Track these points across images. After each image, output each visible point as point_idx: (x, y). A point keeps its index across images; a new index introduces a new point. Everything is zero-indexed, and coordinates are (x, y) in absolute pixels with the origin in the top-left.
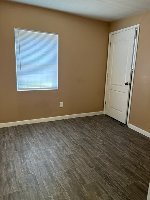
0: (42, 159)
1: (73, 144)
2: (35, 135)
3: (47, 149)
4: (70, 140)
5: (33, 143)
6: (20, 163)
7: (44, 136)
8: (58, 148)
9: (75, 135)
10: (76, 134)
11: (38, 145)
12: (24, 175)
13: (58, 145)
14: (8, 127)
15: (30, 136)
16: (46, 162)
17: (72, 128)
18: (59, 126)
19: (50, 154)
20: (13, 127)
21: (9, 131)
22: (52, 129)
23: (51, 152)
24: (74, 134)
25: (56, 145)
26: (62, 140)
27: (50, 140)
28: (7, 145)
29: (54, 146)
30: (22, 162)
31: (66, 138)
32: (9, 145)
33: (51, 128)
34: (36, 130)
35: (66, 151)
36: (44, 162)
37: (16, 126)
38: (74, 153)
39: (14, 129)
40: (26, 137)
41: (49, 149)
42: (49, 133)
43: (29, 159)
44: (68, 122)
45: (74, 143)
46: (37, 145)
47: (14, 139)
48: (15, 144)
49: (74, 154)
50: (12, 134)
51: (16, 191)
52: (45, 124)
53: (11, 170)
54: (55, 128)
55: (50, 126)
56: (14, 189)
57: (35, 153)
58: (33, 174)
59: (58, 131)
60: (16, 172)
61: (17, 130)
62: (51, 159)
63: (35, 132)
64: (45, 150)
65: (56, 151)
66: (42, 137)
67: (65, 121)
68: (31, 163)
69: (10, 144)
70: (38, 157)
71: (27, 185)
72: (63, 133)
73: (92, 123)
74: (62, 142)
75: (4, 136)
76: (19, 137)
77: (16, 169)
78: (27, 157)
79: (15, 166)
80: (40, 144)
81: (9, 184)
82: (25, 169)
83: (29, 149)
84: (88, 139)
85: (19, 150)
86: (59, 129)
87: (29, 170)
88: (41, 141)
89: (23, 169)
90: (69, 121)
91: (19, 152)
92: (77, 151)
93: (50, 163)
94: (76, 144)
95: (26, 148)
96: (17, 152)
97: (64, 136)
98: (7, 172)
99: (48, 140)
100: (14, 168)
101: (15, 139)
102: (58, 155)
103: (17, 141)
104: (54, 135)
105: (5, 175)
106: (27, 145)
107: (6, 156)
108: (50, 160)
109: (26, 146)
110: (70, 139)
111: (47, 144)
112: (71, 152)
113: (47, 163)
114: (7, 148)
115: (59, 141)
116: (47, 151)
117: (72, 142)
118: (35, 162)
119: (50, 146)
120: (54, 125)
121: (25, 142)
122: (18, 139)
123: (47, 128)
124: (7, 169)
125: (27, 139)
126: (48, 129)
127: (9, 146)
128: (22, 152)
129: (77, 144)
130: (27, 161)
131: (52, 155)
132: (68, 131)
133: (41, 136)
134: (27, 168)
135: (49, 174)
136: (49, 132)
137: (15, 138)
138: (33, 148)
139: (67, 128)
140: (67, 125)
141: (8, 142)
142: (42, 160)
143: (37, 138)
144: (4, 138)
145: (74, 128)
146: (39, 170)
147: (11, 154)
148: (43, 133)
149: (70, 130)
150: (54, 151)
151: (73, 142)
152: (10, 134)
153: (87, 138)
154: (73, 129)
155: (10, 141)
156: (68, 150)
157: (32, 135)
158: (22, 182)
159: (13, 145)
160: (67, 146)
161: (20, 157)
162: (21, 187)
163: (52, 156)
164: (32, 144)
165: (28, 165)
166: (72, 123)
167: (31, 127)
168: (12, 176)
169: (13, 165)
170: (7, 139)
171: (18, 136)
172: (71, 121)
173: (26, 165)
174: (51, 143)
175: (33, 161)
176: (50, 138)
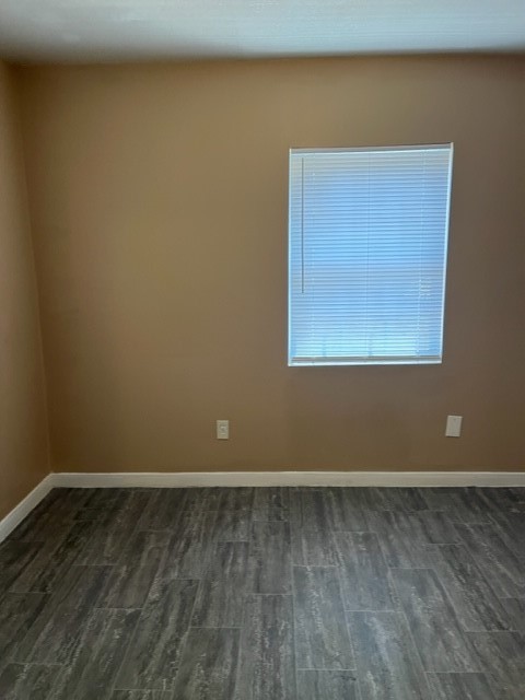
0: (337, 659)
1: (485, 623)
2: (334, 539)
3: (369, 615)
4: (474, 595)
5: (322, 572)
6: (257, 649)
7: (369, 551)
8: (415, 624)
9: (504, 575)
10: (509, 574)
11: (338, 588)
13: (418, 611)
14: (254, 488)
15: (319, 537)
16: (351, 682)
17: (493, 535)
18: (438, 516)
19: (376, 648)
20: (269, 490)
21: (255, 503)
22: (406, 525)
23: (383, 636)
24: (497, 569)
25: (408, 608)
26: (439, 586)
27: (389, 574)
28: (234, 562)
29: (400, 612)
30: (264, 649)
31: (457, 584)
32: (240, 560)
33: (402, 518)
34: (343, 516)
35: (448, 647)
36: (345, 677)
37: (278, 488)
38: (483, 670)
39: (270, 497)
40: (304, 541)
41: (374, 619)
42: (389, 542)
43: (292, 645)
44: (482, 504)
45: (489, 619)
46: (333, 588)
47: (261, 539)
48: (260, 563)
49: (482, 678)
50: (260, 517)
52: (381, 495)
53: (221, 673)
54: (417, 523)
55: (398, 508)
57: (319, 622)
59: (431, 540)
60: (236, 689)
61: (280, 506)
62: (373, 674)
63: (338, 525)
64: (358, 616)
65: (402, 638)
66: (360, 552)
67: (469, 496)
68: (294, 666)
69: (246, 558)
70: (327, 647)
72: (451, 551)
74: (436, 597)
75: (235, 520)
76: (281, 535)
77: (238, 676)
78: (285, 631)
79: (240, 661)
80: (345, 584)
82: (270, 683)
83: (302, 598)
85: (268, 591)
86: (435, 529)
87: (281, 695)
88: (350, 569)
89: (264, 682)
90: (486, 499)
91: (264, 600)
92: (495, 664)
93: (366, 690)
94: (500, 626)
95: (291, 587)
96: (259, 599)
97: (449, 570)
98: (207, 676)
99: (378, 574)
100: (234, 666)
101: (267, 541)
102: (406, 659)
103: (270, 550)
104: (407, 552)
105: (197, 690)
106: (300, 575)
107: (223, 606)
108: (369, 674)
109: (292, 582)
110: (478, 590)
111: (371, 590)
112: (466, 663)
113: (353, 687)
114: (232, 574)
115: (422, 592)
116: (366, 626)
117: (482, 608)
118: (311, 668)
119: (383, 603)
120: (417, 507)
121: (295, 562)
122: (276, 541)
123: (386, 516)
124: (209, 663)
125: (305, 550)
126: (389, 522)
127: (240, 568)
128: (275, 603)
129: (505, 625)
130: (284, 650)
131: (383, 651)
132: (474, 547)
133: (354, 550)
134: (277, 686)
136: (391, 537)
137: (268, 536)
138: (317, 594)
139: (472, 530)
140: (473, 516)
141: (242, 547)
142: (338, 667)
143: (340, 555)
144: (235, 528)
145: (505, 537)
147: (239, 600)
148: (367, 538)
149: (485, 544)
150: (395, 636)
151: (488, 609)
152: (255, 518)
154: (500, 543)
155: (247, 544)
156: (457, 645)
157: (324, 536)
159: (253, 563)
160: (457, 625)
161: (265, 625)
163: (381, 659)
164: (315, 577)
165: (282, 668)
166: (501, 514)
167: (329, 499)
169: (235, 654)
170: (242, 536)
171: (275, 532)
172: (492, 498)
173: (277, 668)
174: (389, 590)
175: (304, 656)
176: (390, 566)
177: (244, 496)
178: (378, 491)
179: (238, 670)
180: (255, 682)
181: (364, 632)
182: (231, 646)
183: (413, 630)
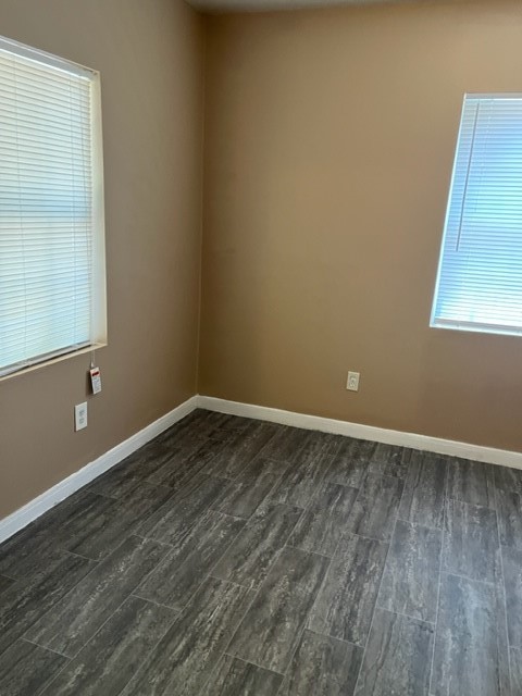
0: (420, 610)
2: (448, 506)
3: (465, 582)
5: (426, 531)
6: (342, 580)
7: (483, 524)
11: (439, 550)
12: (327, 632)
14: (377, 443)
15: (432, 500)
16: (427, 632)
19: (463, 611)
20: (391, 448)
21: (375, 456)
23: (474, 602)
25: (510, 585)
27: (499, 552)
28: (340, 502)
29: (501, 587)
30: (349, 581)
32: (346, 502)
34: (464, 487)
36: (422, 627)
37: (402, 448)
39: (391, 455)
40: (415, 500)
41: (469, 587)
42: (508, 522)
43: (377, 586)
46: (434, 549)
47: (372, 489)
48: (365, 509)
50: (375, 470)
51: (274, 669)
52: (514, 477)
53: (304, 589)
56: (275, 659)
57: (410, 574)
58: (356, 648)
60: (315, 606)
61: (399, 463)
62: (453, 633)
63: (456, 493)
64: (452, 579)
65: (494, 610)
66: (472, 524)
68: (374, 603)
69: (352, 502)
70: (412, 596)
71: (318, 671)
75: (351, 468)
76: (392, 490)
77: (319, 596)
78: (374, 572)
79: (323, 585)
80: (447, 548)
81: (272, 631)
82: (346, 610)
83: (398, 548)
85: (366, 535)
87: (354, 623)
88: (457, 537)
89: (341, 608)
91: (360, 540)
93: (441, 644)
95: (389, 537)
96: (356, 539)
98: (291, 588)
99: (487, 548)
100: (318, 586)
101: (377, 492)
102: (492, 630)
103: (378, 500)
105: (279, 597)
106: (403, 530)
107: (320, 536)
108: (449, 631)
109: (393, 533)
111: (474, 560)
113: (428, 638)
114: (335, 512)
116: (459, 590)
118: (390, 609)
119: (483, 574)
121: (401, 516)
122: (386, 495)
124: (295, 578)
125: (413, 508)
127: (345, 509)
128: (370, 545)
130: (369, 588)
131: (470, 616)
133: (467, 520)
134: (353, 614)
135: (409, 685)
136: (513, 518)
137: (379, 488)
138: (415, 550)
141: (352, 491)
142: (418, 617)
143: (450, 522)
144: (348, 475)
146: (387, 647)
147: (336, 535)
148: (484, 513)
150: (488, 606)
152: (371, 469)
155: (356, 491)
157: (438, 501)
158: (309, 652)
159: (358, 508)
161: (355, 560)
162: (295, 668)
163: (465, 622)
164: (418, 534)
165: (362, 602)
167: (453, 468)
168: (294, 612)
169: (321, 577)
170: (353, 483)
171: (388, 486)
173: (357, 600)
174: (494, 565)
175: (386, 598)
176: (502, 543)
177: (366, 449)
178: (511, 472)
179: (320, 591)
180: (333, 606)
181: (455, 594)
182: (319, 570)
183: (508, 606)
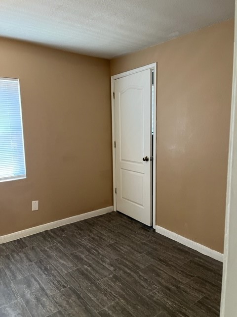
1: (58, 288)
3: (5, 308)
4: (52, 278)
8: (27, 302)
9: (63, 264)
10: (65, 263)
13: (28, 296)
17: (57, 249)
18: (33, 248)
22: (18, 258)
24: (60, 263)
25: (23, 296)
26: (36, 280)
29: (20, 300)
31: (44, 276)
33: (16, 255)
35: (44, 306)
38: (60, 309)
41: (8, 309)
42: (10, 269)
44: (51, 237)
45: (60, 286)
49: (60, 312)
52: (4, 248)
54: (23, 255)
55: (13, 251)
59: (31, 261)
65: (23, 311)
67: (45, 235)
72: (40, 262)
73: (95, 232)
74: (36, 286)
84: (87, 270)
86: (32, 255)
90: (52, 234)
92: (64, 304)
94: (64, 287)
97: (40, 271)
99: (6, 287)
104: (20, 271)
110: (53, 275)
111: (4, 296)
112: (52, 309)
115: (29, 286)
116: (3, 314)
117: (56, 282)
119: (11, 299)
120: (22, 247)
123: (7, 257)
126: (9, 259)
129: (66, 285)
132: (49, 257)
136: (11, 266)
139: (48, 250)
140: (47, 243)
145: (62, 248)
149: (54, 254)
150: (19, 312)
151: (58, 281)
153: (86, 267)
154: (60, 251)
156: (47, 303)
160: (46, 294)
166: (59, 239)
172: (55, 233)
174: (13, 292)
176: (12, 280)
183: (27, 306)
